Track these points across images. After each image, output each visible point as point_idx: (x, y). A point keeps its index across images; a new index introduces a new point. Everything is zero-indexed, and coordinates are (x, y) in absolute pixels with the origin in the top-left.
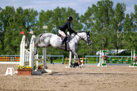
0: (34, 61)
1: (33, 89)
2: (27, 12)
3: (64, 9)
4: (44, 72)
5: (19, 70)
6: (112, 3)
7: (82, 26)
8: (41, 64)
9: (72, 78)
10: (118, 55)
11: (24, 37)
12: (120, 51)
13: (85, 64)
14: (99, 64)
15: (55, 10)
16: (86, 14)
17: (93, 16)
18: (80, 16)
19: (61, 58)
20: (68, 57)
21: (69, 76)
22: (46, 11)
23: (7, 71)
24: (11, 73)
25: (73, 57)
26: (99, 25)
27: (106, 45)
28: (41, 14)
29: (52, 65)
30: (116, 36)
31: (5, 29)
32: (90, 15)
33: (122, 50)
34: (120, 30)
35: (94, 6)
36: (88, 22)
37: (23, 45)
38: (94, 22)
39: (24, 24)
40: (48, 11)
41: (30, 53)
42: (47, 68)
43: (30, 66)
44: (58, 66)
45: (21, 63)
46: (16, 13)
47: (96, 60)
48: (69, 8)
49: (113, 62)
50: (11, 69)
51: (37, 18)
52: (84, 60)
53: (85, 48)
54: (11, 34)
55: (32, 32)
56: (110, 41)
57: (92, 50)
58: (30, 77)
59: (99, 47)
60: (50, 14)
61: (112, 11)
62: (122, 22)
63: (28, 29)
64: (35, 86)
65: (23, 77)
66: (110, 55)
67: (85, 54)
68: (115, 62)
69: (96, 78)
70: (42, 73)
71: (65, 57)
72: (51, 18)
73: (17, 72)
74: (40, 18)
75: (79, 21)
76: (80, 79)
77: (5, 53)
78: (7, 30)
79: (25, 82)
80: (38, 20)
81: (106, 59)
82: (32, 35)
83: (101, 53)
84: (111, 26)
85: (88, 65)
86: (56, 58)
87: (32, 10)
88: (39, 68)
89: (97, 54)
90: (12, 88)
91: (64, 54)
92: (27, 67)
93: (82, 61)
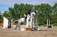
0: (32, 25)
5: (26, 29)
7: (52, 11)
13: (54, 27)
15: (41, 5)
16: (54, 6)
18: (51, 7)
19: (43, 24)
20: (47, 24)
21: (47, 32)
23: (21, 29)
24: (23, 30)
25: (48, 24)
29: (40, 27)
31: (20, 12)
36: (55, 9)
37: (28, 19)
41: (31, 22)
42: (38, 28)
43: (31, 27)
45: (27, 26)
46: (25, 6)
50: (23, 28)
51: (34, 8)
53: (54, 20)
54: (23, 14)
57: (56, 21)
58: (31, 32)
64: (33, 35)
65: (28, 32)
67: (54, 23)
70: (36, 30)
71: (45, 24)
72: (39, 8)
73: (25, 30)
74: (35, 8)
75: (51, 9)
76: (52, 33)
79: (29, 34)
85: (55, 27)
86: (41, 24)
88: (35, 28)
90: (24, 36)
91: (45, 22)
92: (30, 28)
93: (52, 25)
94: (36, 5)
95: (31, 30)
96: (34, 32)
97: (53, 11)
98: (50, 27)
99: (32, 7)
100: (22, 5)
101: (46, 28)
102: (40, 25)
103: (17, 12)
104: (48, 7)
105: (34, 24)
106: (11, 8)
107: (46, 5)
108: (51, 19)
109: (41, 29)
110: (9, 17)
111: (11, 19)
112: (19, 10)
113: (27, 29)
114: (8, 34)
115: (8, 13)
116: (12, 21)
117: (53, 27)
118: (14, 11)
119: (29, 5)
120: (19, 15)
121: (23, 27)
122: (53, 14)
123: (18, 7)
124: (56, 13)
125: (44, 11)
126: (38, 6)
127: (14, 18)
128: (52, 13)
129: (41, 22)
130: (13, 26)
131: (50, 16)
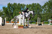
0: (24, 23)
1: (24, 33)
2: (21, 5)
3: (35, 4)
4: (28, 27)
5: (19, 26)
7: (42, 10)
8: (27, 24)
13: (44, 24)
14: (49, 24)
15: (32, 4)
16: (44, 5)
17: (47, 6)
18: (42, 6)
19: (34, 22)
20: (37, 22)
21: (38, 29)
23: (14, 27)
29: (31, 24)
35: (47, 2)
36: (45, 8)
37: (20, 17)
38: (47, 8)
39: (20, 9)
42: (29, 26)
43: (23, 25)
44: (33, 25)
46: (17, 5)
53: (44, 18)
59: (49, 18)
65: (20, 29)
70: (27, 27)
72: (31, 7)
73: (18, 27)
75: (41, 8)
76: (42, 30)
78: (14, 12)
79: (21, 31)
80: (26, 8)
83: (50, 20)
86: (32, 22)
90: (16, 33)
93: (42, 23)
94: (28, 5)
95: (23, 27)
96: (25, 29)
97: (43, 10)
98: (41, 24)
99: (24, 7)
100: (15, 4)
101: (37, 25)
104: (39, 6)
105: (26, 22)
106: (5, 7)
107: (37, 4)
108: (41, 17)
109: (32, 27)
110: (3, 15)
111: (5, 17)
112: (12, 9)
114: (2, 31)
115: (2, 12)
116: (5, 19)
117: (43, 24)
118: (7, 10)
119: (22, 4)
120: (12, 13)
122: (43, 13)
123: (11, 6)
124: (45, 12)
125: (35, 9)
126: (29, 6)
127: (7, 16)
128: (43, 11)
129: (32, 20)
130: (7, 24)
131: (40, 15)
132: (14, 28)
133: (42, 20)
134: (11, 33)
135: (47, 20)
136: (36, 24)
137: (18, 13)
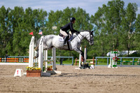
0: (43, 62)
2: (36, 12)
3: (74, 10)
5: (28, 71)
6: (123, 3)
7: (92, 27)
8: (50, 65)
9: (82, 79)
10: (129, 56)
11: (33, 37)
12: (132, 52)
13: (96, 66)
14: (110, 65)
15: (65, 10)
16: (96, 14)
17: (103, 16)
18: (90, 16)
19: (71, 59)
20: (78, 59)
21: (79, 78)
22: (55, 12)
23: (16, 72)
24: (20, 75)
26: (109, 25)
27: (117, 46)
28: (51, 14)
29: (62, 66)
30: (127, 37)
31: (14, 29)
32: (101, 15)
33: (133, 51)
34: (131, 31)
35: (104, 6)
36: (98, 22)
37: (32, 46)
38: (105, 22)
40: (58, 12)
42: (56, 69)
43: (39, 67)
44: (67, 68)
45: (30, 64)
46: (25, 13)
47: (107, 61)
48: (79, 8)
49: (125, 63)
50: (20, 70)
51: (47, 18)
52: (94, 62)
53: (95, 49)
54: (20, 35)
55: (41, 33)
56: (121, 42)
57: (102, 51)
58: (39, 78)
59: (110, 48)
60: (59, 14)
61: (123, 11)
62: (134, 23)
63: (37, 30)
64: (44, 87)
65: (33, 78)
66: (121, 56)
67: (96, 55)
68: (126, 63)
69: (107, 80)
70: (52, 74)
71: (75, 58)
72: (61, 19)
73: (26, 73)
74: (50, 19)
75: (89, 22)
76: (90, 80)
77: (14, 54)
78: (16, 31)
79: (34, 83)
80: (47, 20)
81: (117, 60)
82: (41, 36)
83: (112, 55)
84: (122, 27)
85: (98, 66)
86: (65, 59)
87: (41, 11)
88: (49, 69)
89: (108, 55)
90: (22, 90)
91: (74, 55)
92: (36, 68)
93: (92, 62)
94: (52, 12)
95: (40, 73)
96: (47, 78)
97: (95, 26)
98: (87, 66)
99: (43, 17)
100: (18, 10)
101: (78, 68)
102: (61, 61)
103: (5, 29)
104: (83, 16)
105: (48, 59)
107: (77, 10)
108: (88, 46)
109: (63, 72)
112: (11, 23)
113: (30, 72)
117: (92, 66)
120: (11, 35)
121: (19, 67)
123: (7, 16)
124: (100, 31)
129: (65, 54)
132: (16, 75)
133: (90, 55)
134: (6, 89)
135: (104, 55)
136: (74, 66)
137: (26, 35)
